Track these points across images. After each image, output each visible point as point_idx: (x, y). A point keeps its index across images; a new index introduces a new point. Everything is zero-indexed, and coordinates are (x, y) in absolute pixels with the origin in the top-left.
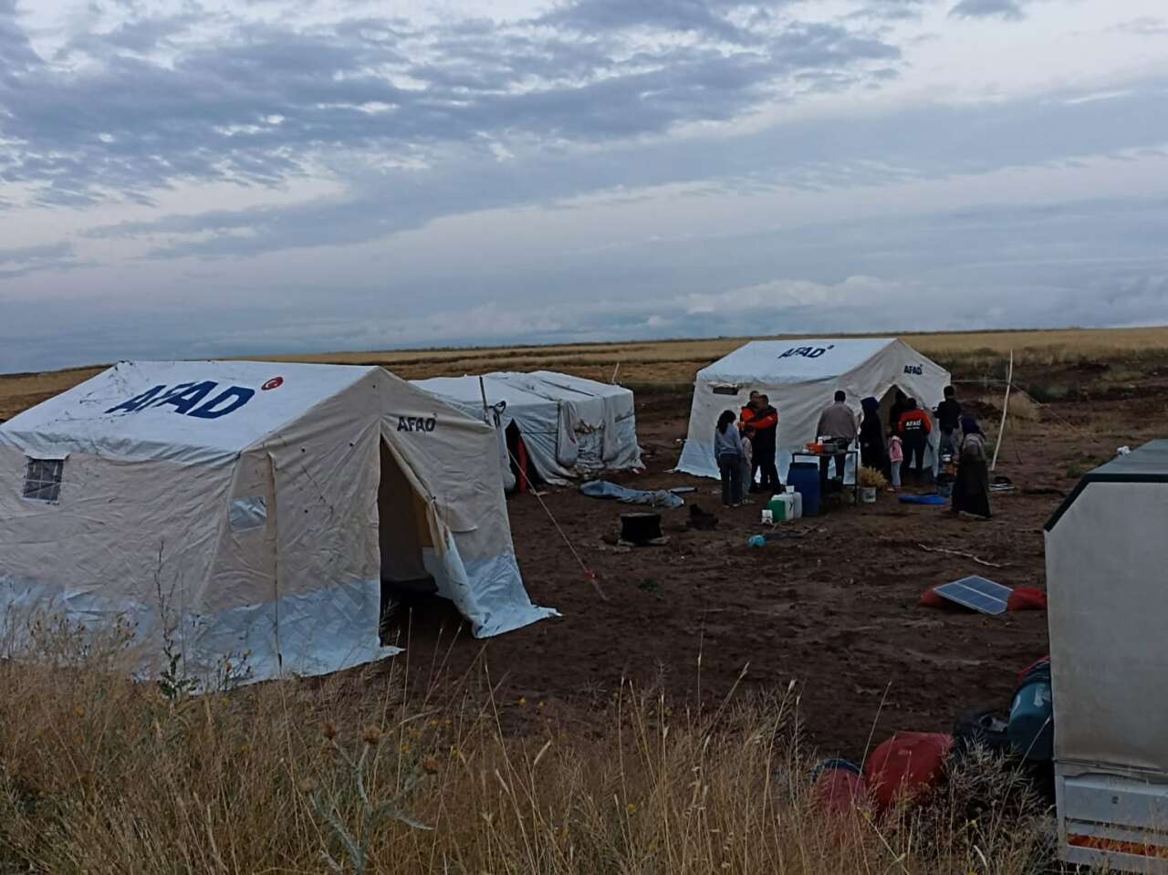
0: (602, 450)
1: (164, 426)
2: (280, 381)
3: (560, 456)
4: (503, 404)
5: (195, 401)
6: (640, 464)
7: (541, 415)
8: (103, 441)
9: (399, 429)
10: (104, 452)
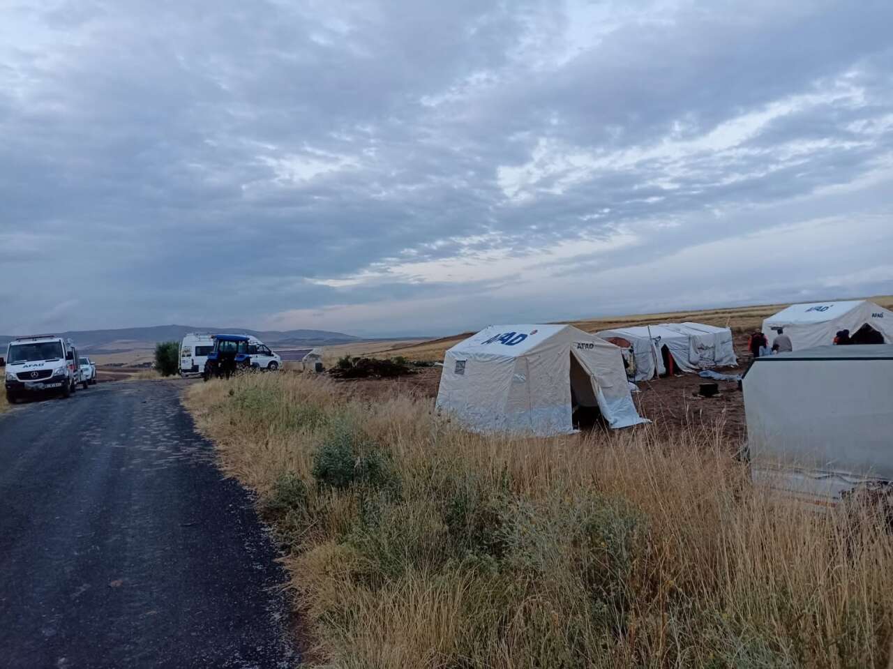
0: (714, 357)
1: (498, 348)
2: (536, 331)
3: (691, 359)
4: (660, 337)
5: (507, 340)
6: (736, 363)
7: (680, 341)
8: (477, 354)
9: (578, 347)
10: (478, 358)
